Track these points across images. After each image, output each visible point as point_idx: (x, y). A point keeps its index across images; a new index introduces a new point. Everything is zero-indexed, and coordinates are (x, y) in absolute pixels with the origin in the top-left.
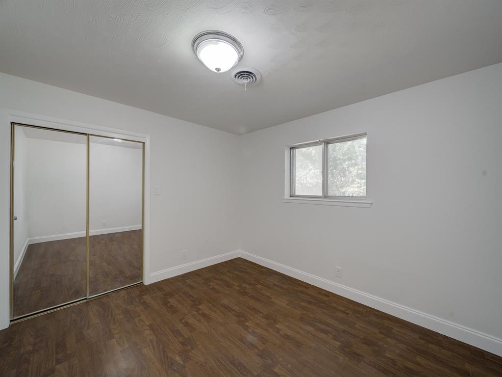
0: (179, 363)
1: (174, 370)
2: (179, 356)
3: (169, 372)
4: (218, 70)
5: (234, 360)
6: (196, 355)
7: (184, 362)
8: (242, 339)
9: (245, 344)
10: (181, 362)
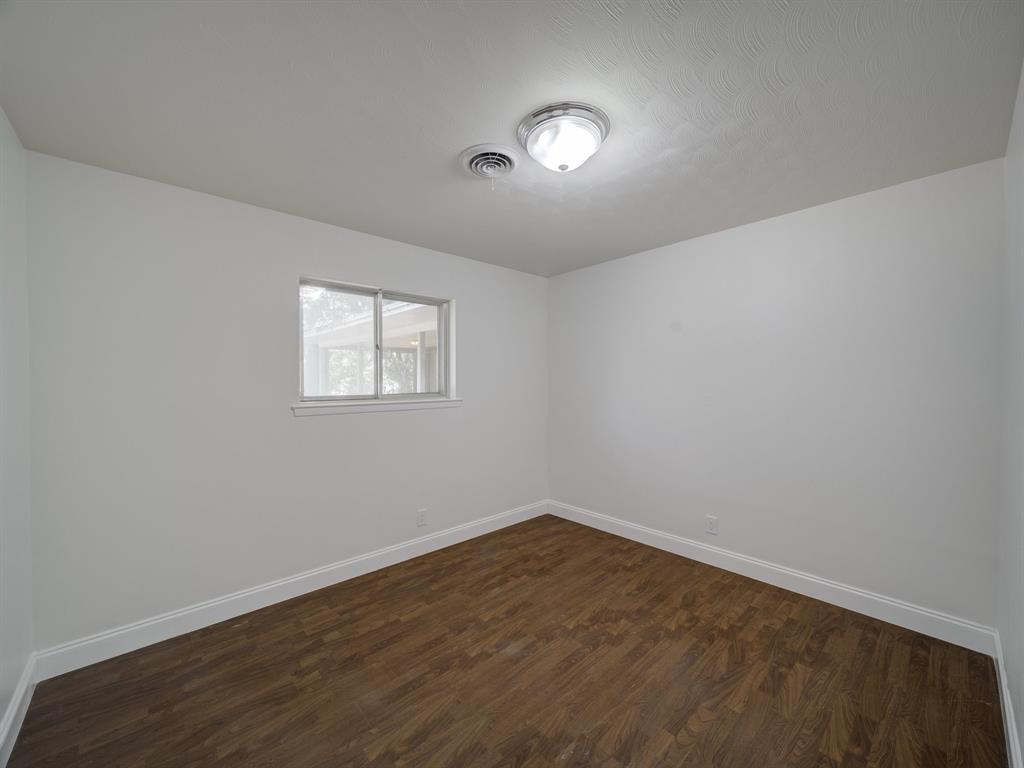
0: (574, 750)
1: (591, 754)
2: (556, 756)
3: (597, 761)
4: (563, 168)
5: (560, 668)
6: (552, 726)
7: (570, 742)
8: (514, 661)
9: (524, 657)
10: (573, 746)
